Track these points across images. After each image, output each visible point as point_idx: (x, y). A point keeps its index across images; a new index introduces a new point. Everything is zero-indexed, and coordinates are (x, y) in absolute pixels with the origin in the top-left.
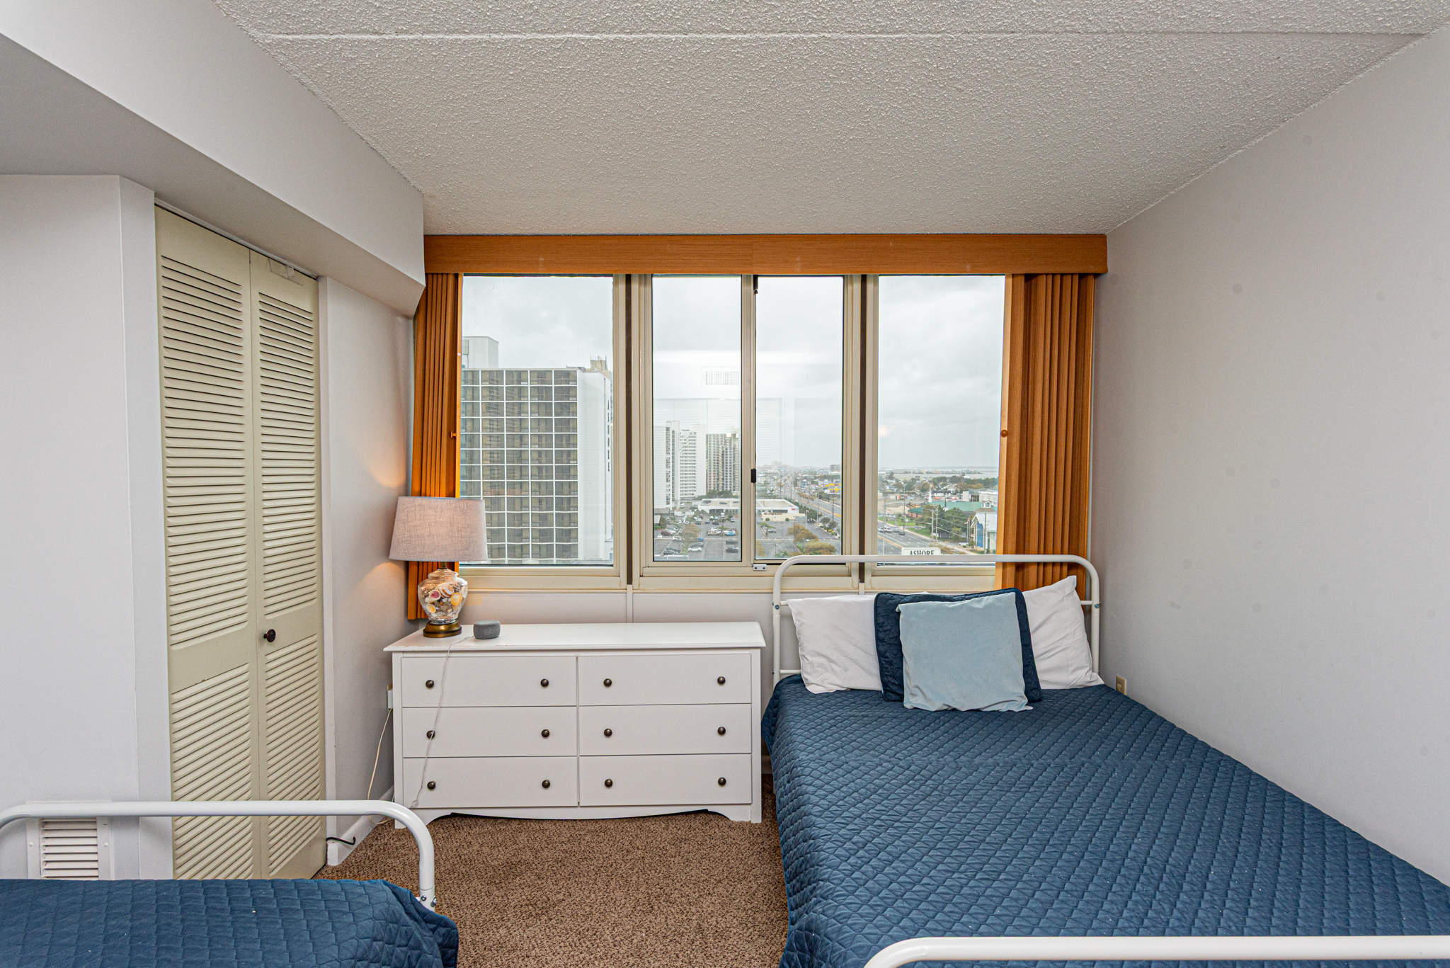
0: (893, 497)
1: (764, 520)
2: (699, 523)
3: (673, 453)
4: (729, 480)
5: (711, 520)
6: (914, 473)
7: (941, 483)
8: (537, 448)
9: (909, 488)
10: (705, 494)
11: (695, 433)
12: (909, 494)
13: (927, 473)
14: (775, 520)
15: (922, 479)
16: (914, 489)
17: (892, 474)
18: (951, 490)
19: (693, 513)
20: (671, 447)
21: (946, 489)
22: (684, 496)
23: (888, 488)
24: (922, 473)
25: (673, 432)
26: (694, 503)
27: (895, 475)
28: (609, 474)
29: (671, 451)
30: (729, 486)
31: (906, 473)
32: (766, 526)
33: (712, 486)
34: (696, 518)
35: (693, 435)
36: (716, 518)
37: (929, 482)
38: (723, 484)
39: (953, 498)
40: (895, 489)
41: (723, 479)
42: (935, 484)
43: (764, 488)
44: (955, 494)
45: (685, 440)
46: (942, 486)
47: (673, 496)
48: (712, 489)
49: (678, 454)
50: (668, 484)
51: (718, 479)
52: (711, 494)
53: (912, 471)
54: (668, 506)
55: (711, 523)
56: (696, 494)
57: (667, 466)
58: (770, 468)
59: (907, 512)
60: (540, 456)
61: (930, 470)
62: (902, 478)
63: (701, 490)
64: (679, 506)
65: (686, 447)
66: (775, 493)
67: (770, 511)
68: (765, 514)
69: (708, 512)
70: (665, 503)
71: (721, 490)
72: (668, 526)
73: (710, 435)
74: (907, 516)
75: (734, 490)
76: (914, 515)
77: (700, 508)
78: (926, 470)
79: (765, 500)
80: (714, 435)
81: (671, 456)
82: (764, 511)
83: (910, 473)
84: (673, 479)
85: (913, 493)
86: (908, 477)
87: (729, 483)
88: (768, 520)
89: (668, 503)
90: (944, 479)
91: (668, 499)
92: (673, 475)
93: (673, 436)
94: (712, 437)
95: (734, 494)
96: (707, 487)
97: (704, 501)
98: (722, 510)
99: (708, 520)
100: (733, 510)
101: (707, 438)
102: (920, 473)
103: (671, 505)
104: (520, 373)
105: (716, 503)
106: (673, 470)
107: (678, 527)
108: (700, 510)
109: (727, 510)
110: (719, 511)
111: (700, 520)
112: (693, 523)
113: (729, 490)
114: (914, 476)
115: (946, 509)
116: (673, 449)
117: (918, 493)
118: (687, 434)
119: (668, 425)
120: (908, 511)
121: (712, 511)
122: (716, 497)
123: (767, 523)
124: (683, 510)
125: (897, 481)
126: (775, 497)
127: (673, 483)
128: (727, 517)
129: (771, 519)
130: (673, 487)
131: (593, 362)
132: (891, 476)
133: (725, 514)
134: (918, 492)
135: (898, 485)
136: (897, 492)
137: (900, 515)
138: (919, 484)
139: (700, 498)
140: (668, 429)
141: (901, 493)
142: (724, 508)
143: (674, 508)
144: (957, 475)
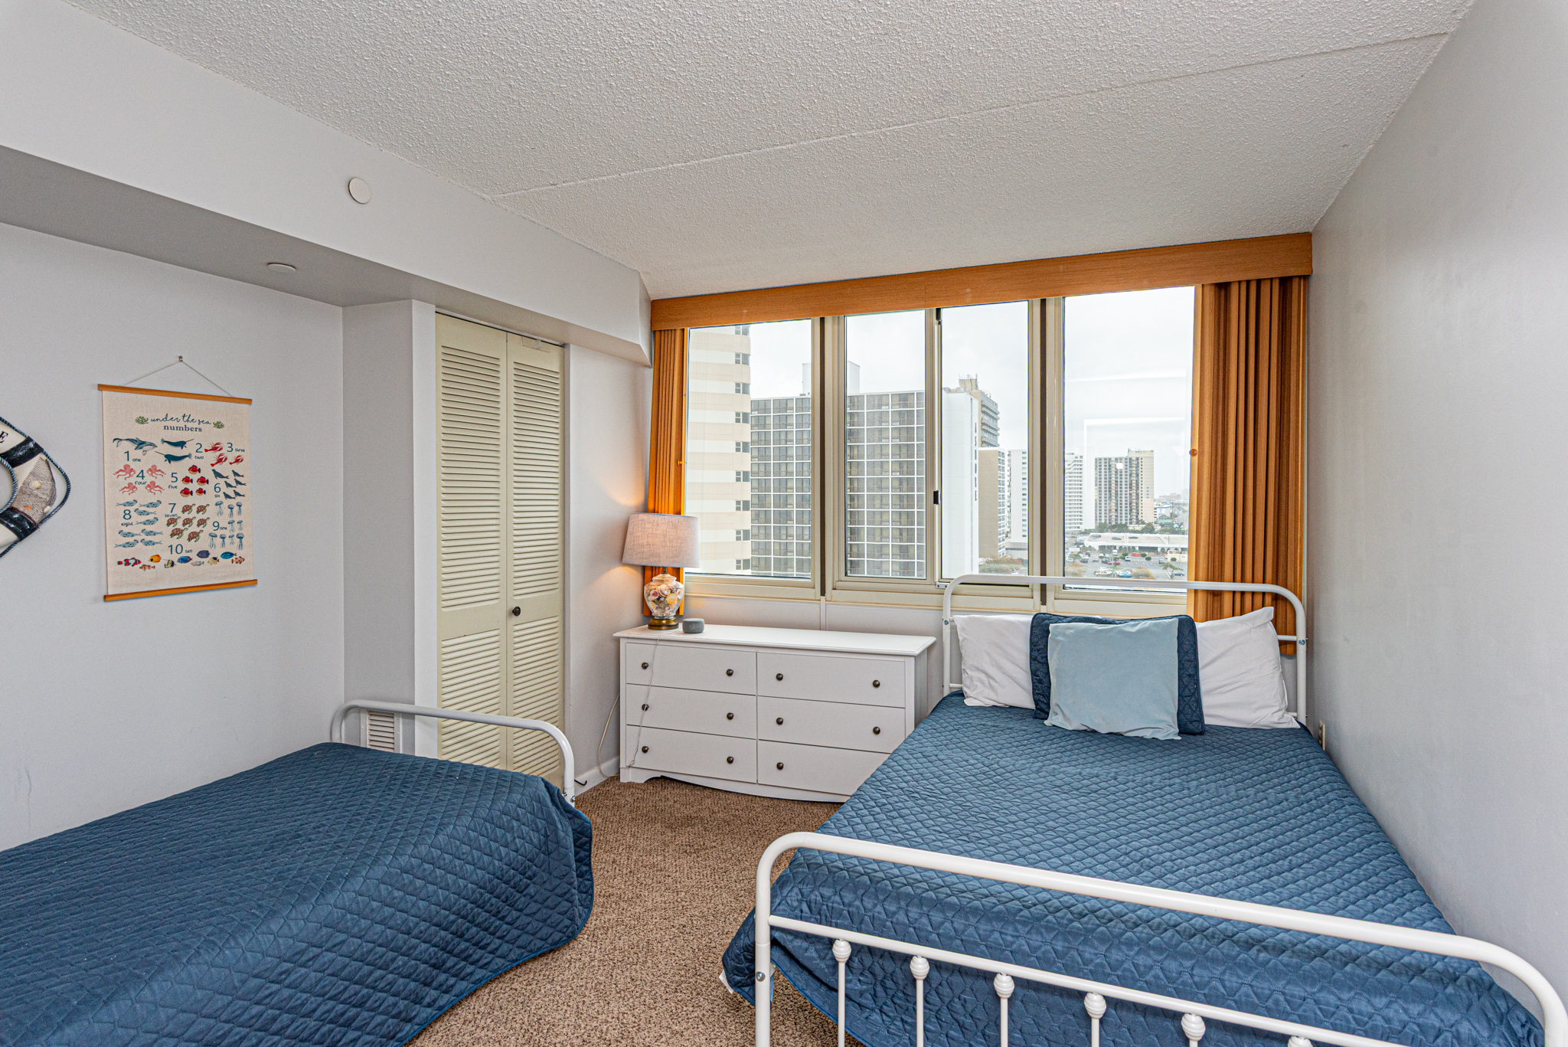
1: (1169, 560)
2: (1085, 561)
4: (1124, 512)
5: (1101, 557)
8: (898, 475)
10: (1093, 527)
11: (1081, 457)
19: (1078, 550)
26: (1080, 538)
28: (976, 504)
30: (1124, 518)
32: (1171, 567)
33: (1103, 518)
34: (1081, 555)
35: (1079, 459)
36: (1107, 555)
38: (1117, 516)
41: (1116, 510)
43: (1170, 521)
48: (1103, 521)
51: (1110, 510)
52: (1102, 528)
55: (1100, 560)
56: (1083, 528)
58: (1179, 497)
60: (901, 484)
63: (1090, 523)
67: (1176, 549)
68: (1171, 552)
69: (1097, 548)
71: (1113, 523)
73: (1100, 459)
75: (1131, 523)
77: (1087, 544)
79: (1171, 536)
80: (1105, 459)
82: (1169, 549)
87: (1124, 515)
88: (1174, 560)
94: (1103, 461)
95: (1130, 528)
96: (1096, 520)
97: (1093, 536)
98: (1115, 547)
99: (1097, 558)
101: (1096, 462)
104: (881, 397)
105: (1107, 538)
108: (1087, 546)
109: (1121, 547)
110: (1110, 548)
111: (1087, 557)
112: (1078, 561)
113: (1124, 522)
121: (1102, 548)
122: (1107, 531)
123: (1173, 564)
128: (1120, 555)
131: (962, 381)
133: (1119, 552)
139: (1086, 532)
142: (1118, 544)
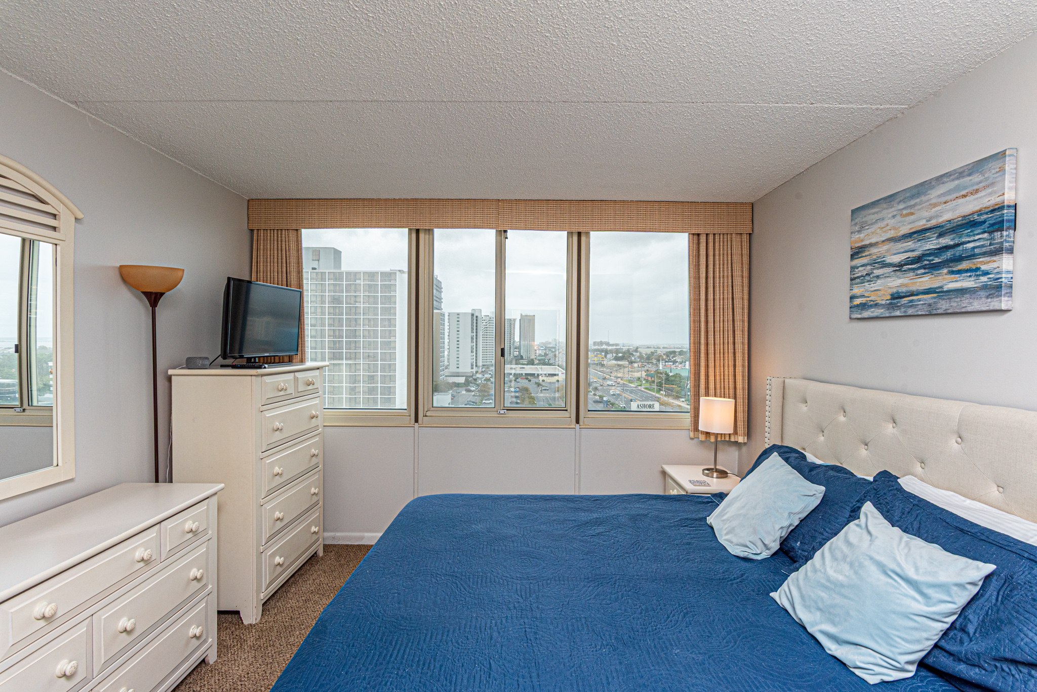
0: (636, 365)
3: (476, 332)
6: (654, 348)
7: (672, 356)
9: (649, 358)
12: (648, 363)
13: (663, 348)
14: (549, 381)
15: (658, 353)
16: (652, 359)
17: (637, 348)
18: (678, 360)
20: (475, 328)
21: (675, 360)
22: (485, 363)
23: (633, 359)
24: (660, 348)
25: (477, 317)
27: (639, 349)
29: (475, 331)
31: (648, 348)
37: (664, 354)
39: (680, 366)
40: (638, 360)
42: (668, 356)
44: (681, 363)
45: (486, 323)
46: (672, 358)
47: (476, 363)
49: (480, 333)
50: (472, 354)
53: (652, 347)
54: (472, 370)
57: (472, 342)
59: (644, 377)
61: (665, 346)
62: (644, 352)
64: (480, 370)
65: (487, 328)
66: (551, 362)
70: (470, 368)
72: (471, 384)
74: (645, 379)
76: (650, 379)
78: (662, 346)
81: (475, 334)
83: (651, 348)
84: (476, 351)
85: (651, 363)
86: (649, 351)
89: (472, 368)
90: (674, 352)
91: (472, 365)
92: (476, 348)
93: (477, 320)
100: (519, 374)
102: (658, 348)
103: (475, 370)
106: (476, 345)
107: (478, 385)
114: (653, 350)
115: (671, 374)
116: (476, 329)
117: (655, 363)
118: (488, 318)
119: (473, 312)
120: (645, 375)
124: (483, 373)
125: (640, 353)
126: (550, 365)
127: (476, 354)
129: (546, 381)
130: (476, 357)
132: (636, 351)
134: (654, 361)
135: (641, 357)
136: (639, 362)
137: (639, 378)
138: (656, 355)
140: (473, 315)
141: (642, 362)
143: (477, 372)
144: (684, 350)
